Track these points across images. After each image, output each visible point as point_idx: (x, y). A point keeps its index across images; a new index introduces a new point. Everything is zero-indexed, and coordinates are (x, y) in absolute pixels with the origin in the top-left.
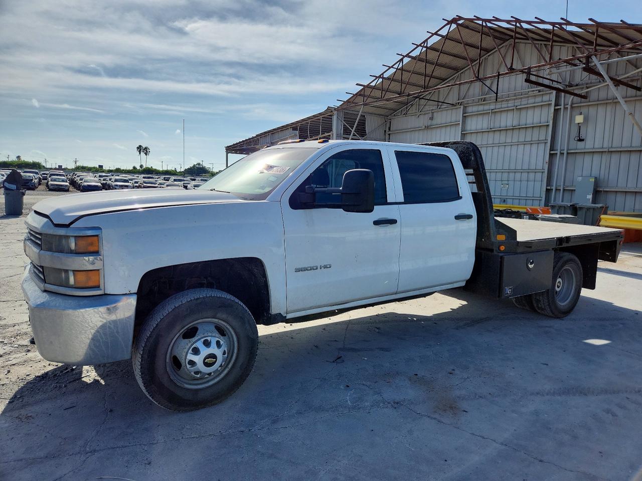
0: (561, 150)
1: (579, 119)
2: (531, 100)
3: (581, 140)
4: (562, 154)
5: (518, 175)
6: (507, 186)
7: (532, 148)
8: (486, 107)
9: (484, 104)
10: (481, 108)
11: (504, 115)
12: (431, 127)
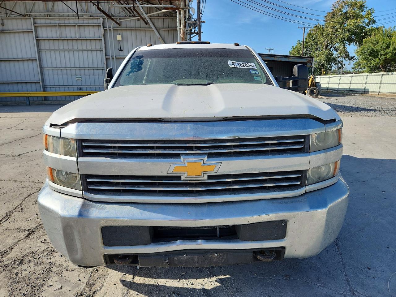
0: (112, 56)
1: (119, 38)
2: (86, 21)
3: (121, 50)
4: (113, 58)
5: (87, 71)
6: (81, 79)
7: (93, 53)
8: (52, 21)
9: (50, 19)
10: (48, 21)
11: (68, 29)
12: (5, 31)
